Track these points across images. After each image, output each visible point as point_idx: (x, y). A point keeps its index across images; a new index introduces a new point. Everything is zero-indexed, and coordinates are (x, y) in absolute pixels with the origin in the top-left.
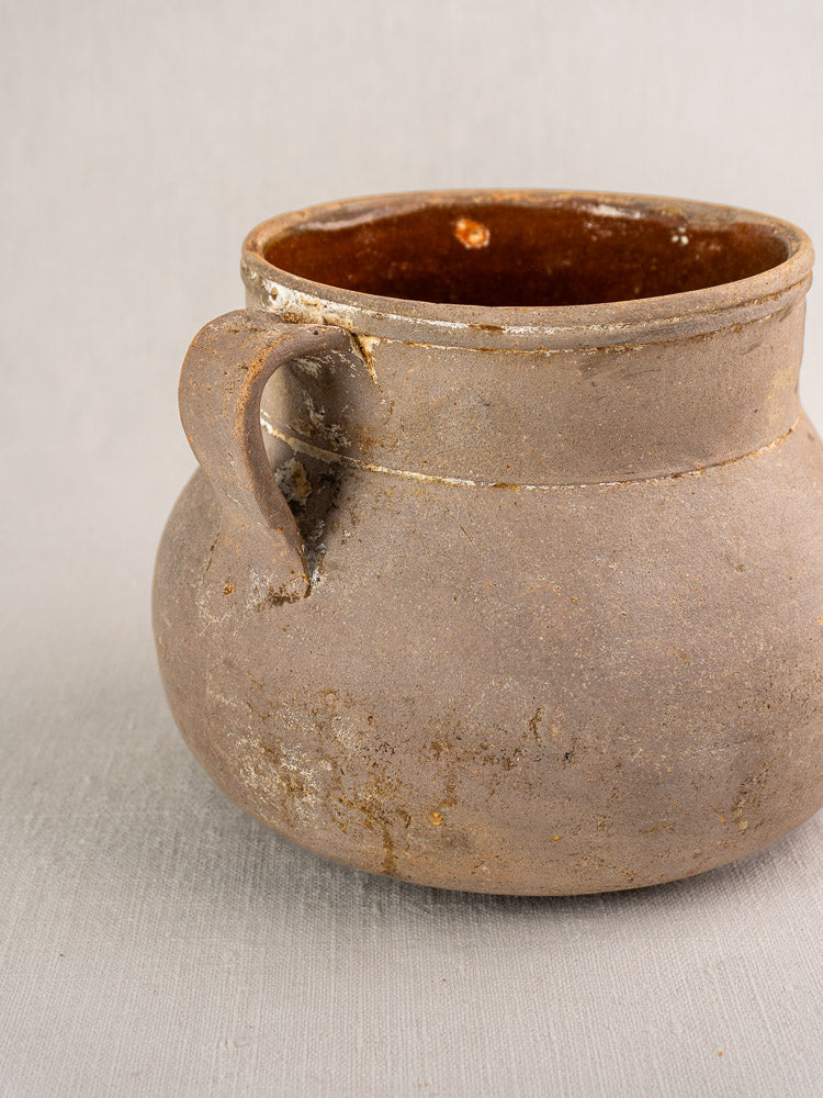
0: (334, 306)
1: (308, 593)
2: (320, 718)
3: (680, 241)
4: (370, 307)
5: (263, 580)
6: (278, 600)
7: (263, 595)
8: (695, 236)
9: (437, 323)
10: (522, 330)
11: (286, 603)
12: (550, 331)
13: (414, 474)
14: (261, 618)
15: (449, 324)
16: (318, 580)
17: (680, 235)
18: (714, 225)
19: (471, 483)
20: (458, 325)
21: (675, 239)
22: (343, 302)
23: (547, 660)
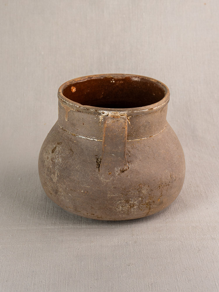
0: (122, 112)
1: (129, 168)
2: (139, 190)
3: (113, 82)
4: (130, 111)
5: (118, 169)
6: (123, 171)
7: (119, 172)
8: (116, 80)
9: (143, 110)
10: (156, 108)
11: (125, 172)
12: (159, 107)
13: (136, 140)
14: (121, 176)
15: (145, 110)
16: (129, 165)
17: (113, 81)
18: (121, 78)
19: (146, 138)
20: (147, 110)
21: (112, 82)
22: (124, 111)
23: (169, 164)
